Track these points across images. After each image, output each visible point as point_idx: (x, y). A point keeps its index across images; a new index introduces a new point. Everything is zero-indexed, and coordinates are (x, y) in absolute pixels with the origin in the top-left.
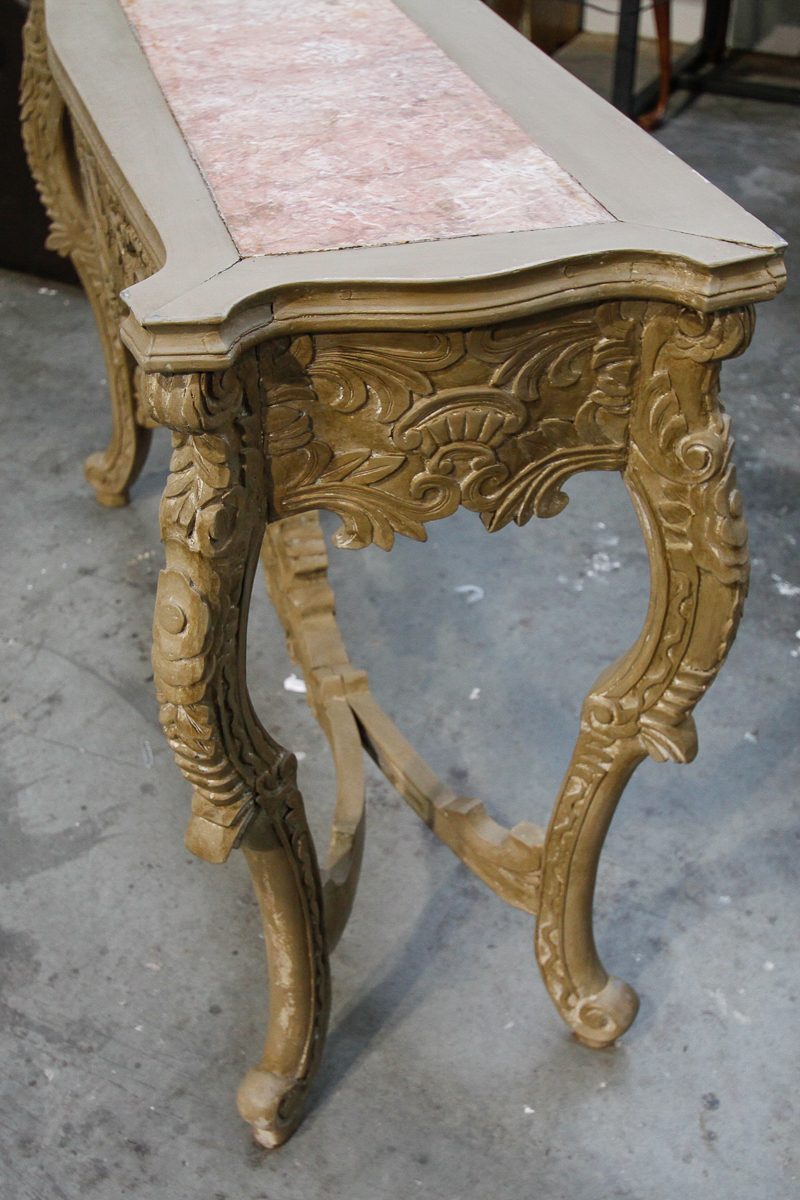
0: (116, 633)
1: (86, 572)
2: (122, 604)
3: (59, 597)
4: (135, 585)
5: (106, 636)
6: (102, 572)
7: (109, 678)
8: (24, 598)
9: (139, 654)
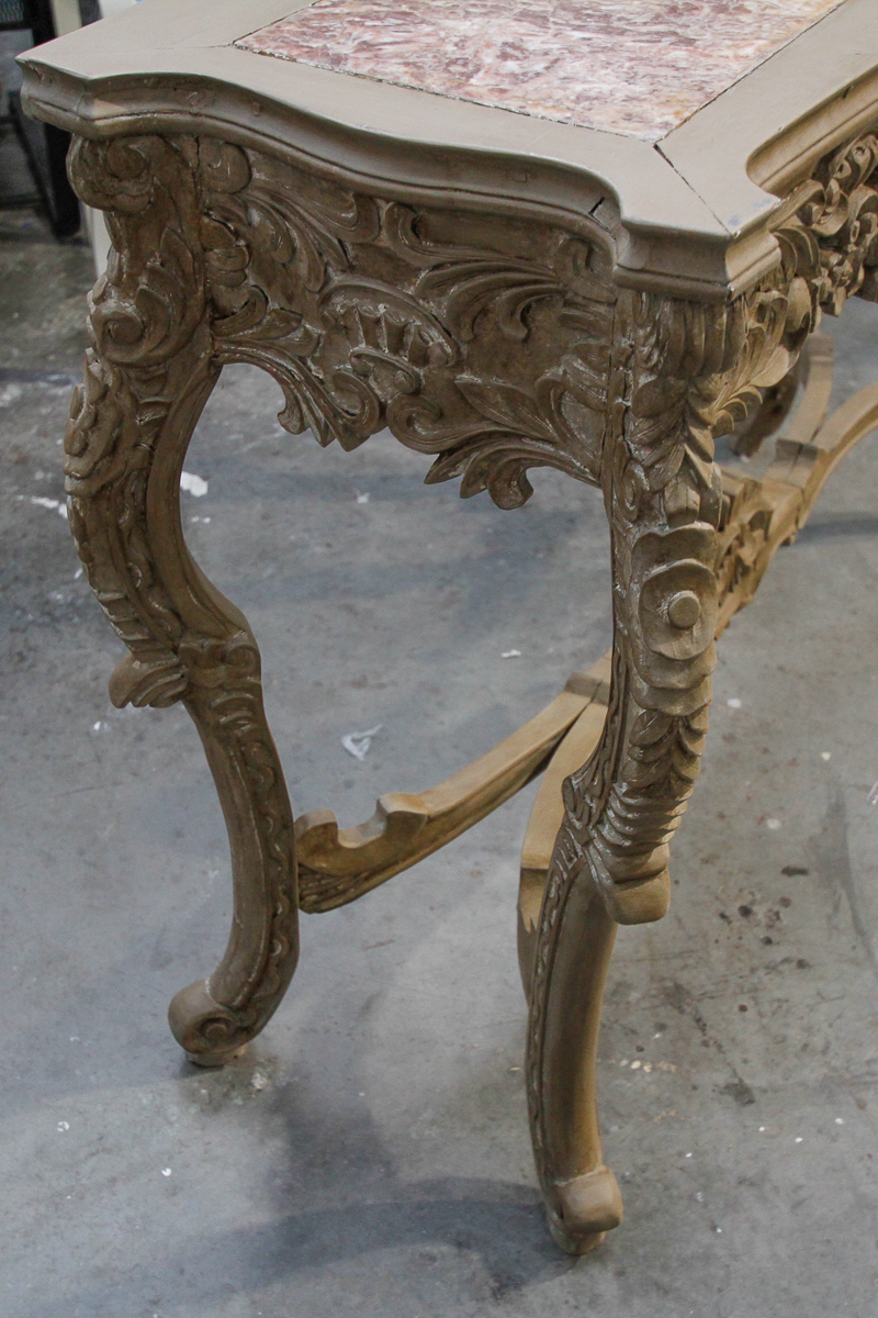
0: (786, 961)
1: (741, 1094)
2: (744, 1001)
3: (813, 1072)
4: (700, 1023)
5: (801, 964)
6: (722, 1078)
7: (845, 903)
8: (861, 1105)
9: (783, 912)
